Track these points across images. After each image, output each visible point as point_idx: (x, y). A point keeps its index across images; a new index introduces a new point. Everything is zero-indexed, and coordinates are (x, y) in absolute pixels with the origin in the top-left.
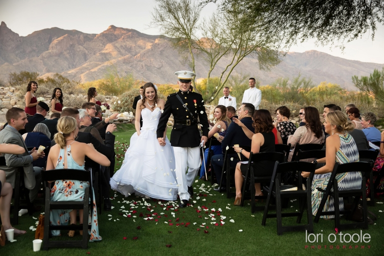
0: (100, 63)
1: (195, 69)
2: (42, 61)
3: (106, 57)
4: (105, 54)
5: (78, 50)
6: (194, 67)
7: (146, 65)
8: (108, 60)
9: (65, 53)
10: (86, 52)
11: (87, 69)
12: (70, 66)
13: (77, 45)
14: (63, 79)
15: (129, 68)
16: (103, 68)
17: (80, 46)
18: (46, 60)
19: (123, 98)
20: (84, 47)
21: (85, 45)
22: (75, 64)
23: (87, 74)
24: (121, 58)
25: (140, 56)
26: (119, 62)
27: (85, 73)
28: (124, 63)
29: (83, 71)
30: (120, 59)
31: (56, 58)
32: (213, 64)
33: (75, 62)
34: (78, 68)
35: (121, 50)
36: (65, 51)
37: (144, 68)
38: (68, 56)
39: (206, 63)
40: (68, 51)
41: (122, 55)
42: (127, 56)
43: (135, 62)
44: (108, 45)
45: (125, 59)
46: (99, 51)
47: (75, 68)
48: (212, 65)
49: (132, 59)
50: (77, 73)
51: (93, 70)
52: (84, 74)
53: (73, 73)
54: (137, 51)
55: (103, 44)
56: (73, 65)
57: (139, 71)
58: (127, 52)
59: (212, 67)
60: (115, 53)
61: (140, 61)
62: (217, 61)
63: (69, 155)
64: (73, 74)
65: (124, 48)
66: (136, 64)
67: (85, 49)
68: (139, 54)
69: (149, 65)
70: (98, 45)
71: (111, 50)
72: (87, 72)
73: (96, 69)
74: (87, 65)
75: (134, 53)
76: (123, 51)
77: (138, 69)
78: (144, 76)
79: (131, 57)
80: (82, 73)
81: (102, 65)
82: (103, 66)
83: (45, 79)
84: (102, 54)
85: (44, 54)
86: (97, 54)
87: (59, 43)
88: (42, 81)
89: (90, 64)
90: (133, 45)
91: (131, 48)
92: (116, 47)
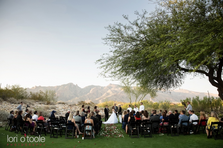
0: (106, 96)
1: (131, 99)
5: (99, 92)
8: (109, 95)
10: (102, 92)
11: (102, 98)
13: (99, 90)
14: (93, 103)
21: (101, 90)
26: (112, 95)
28: (114, 96)
31: (92, 95)
34: (99, 98)
36: (95, 92)
39: (135, 97)
41: (114, 93)
48: (137, 98)
50: (99, 100)
51: (104, 99)
52: (101, 100)
53: (97, 99)
54: (119, 91)
56: (97, 97)
60: (111, 93)
61: (120, 95)
62: (138, 96)
63: (90, 122)
65: (114, 91)
66: (118, 96)
68: (119, 93)
70: (106, 90)
79: (117, 94)
84: (107, 93)
85: (88, 94)
86: (105, 93)
87: (93, 90)
88: (86, 104)
89: (103, 97)
90: (117, 90)
91: (117, 91)
92: (111, 90)
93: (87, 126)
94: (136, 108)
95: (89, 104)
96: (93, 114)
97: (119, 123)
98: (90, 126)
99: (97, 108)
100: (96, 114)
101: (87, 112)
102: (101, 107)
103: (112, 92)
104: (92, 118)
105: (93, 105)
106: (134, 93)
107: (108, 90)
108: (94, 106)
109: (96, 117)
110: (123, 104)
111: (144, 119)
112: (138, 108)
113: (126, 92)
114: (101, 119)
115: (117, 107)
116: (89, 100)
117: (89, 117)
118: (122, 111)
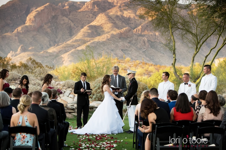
0: (89, 39)
1: (176, 53)
2: (17, 38)
3: (97, 31)
4: (95, 27)
5: (62, 22)
6: (174, 51)
7: (148, 41)
8: (99, 35)
9: (46, 27)
10: (72, 25)
11: (72, 46)
12: (52, 43)
13: (60, 16)
14: (37, 63)
15: (126, 44)
16: (93, 45)
17: (65, 18)
18: (22, 36)
19: (96, 85)
20: (69, 19)
21: (70, 16)
22: (57, 40)
23: (72, 53)
24: (116, 32)
25: (141, 29)
26: (113, 36)
27: (70, 52)
28: (120, 38)
29: (67, 49)
30: (114, 33)
31: (35, 33)
32: (199, 46)
33: (57, 38)
34: (61, 46)
35: (117, 22)
36: (46, 24)
37: (147, 44)
38: (49, 30)
39: (190, 45)
40: (49, 24)
41: (118, 28)
42: (124, 29)
43: (135, 37)
44: (100, 15)
45: (121, 34)
46: (89, 23)
47: (58, 45)
48: (197, 48)
49: (130, 33)
50: (60, 52)
51: (80, 48)
52: (68, 53)
53: (54, 52)
54: (138, 22)
55: (94, 15)
56: (55, 42)
57: (140, 49)
58: (124, 24)
59: (197, 50)
60: (107, 27)
61: (141, 35)
62: (203, 43)
63: (27, 122)
64: (55, 54)
65: (120, 19)
66: (136, 40)
67: (70, 21)
68: (140, 27)
69: (153, 41)
70: (87, 16)
71: (103, 22)
72: (73, 50)
73: (83, 47)
74: (72, 42)
75: (133, 26)
76: (119, 23)
77: (139, 46)
78: (146, 55)
79: (130, 31)
80: (66, 52)
81: (92, 41)
82: (93, 43)
83: (18, 64)
84: (91, 27)
85: (20, 29)
86: (86, 27)
87: (39, 14)
88: (14, 67)
89: (76, 41)
90: (132, 16)
91: (129, 19)
92: (110, 18)
93: (19, 136)
94: (189, 83)
95: (25, 66)
96: (37, 100)
97: (127, 131)
98: (28, 135)
99: (53, 81)
100: (48, 100)
101: (18, 93)
102: (66, 78)
103: (110, 25)
104: (35, 109)
105: (38, 70)
106: (188, 31)
107: (95, 15)
108: (43, 76)
109: (47, 109)
110: (151, 68)
111: (205, 119)
112: (194, 85)
113: (158, 25)
114: (65, 117)
115: (122, 79)
116: (23, 54)
117: (25, 106)
118: (138, 93)
